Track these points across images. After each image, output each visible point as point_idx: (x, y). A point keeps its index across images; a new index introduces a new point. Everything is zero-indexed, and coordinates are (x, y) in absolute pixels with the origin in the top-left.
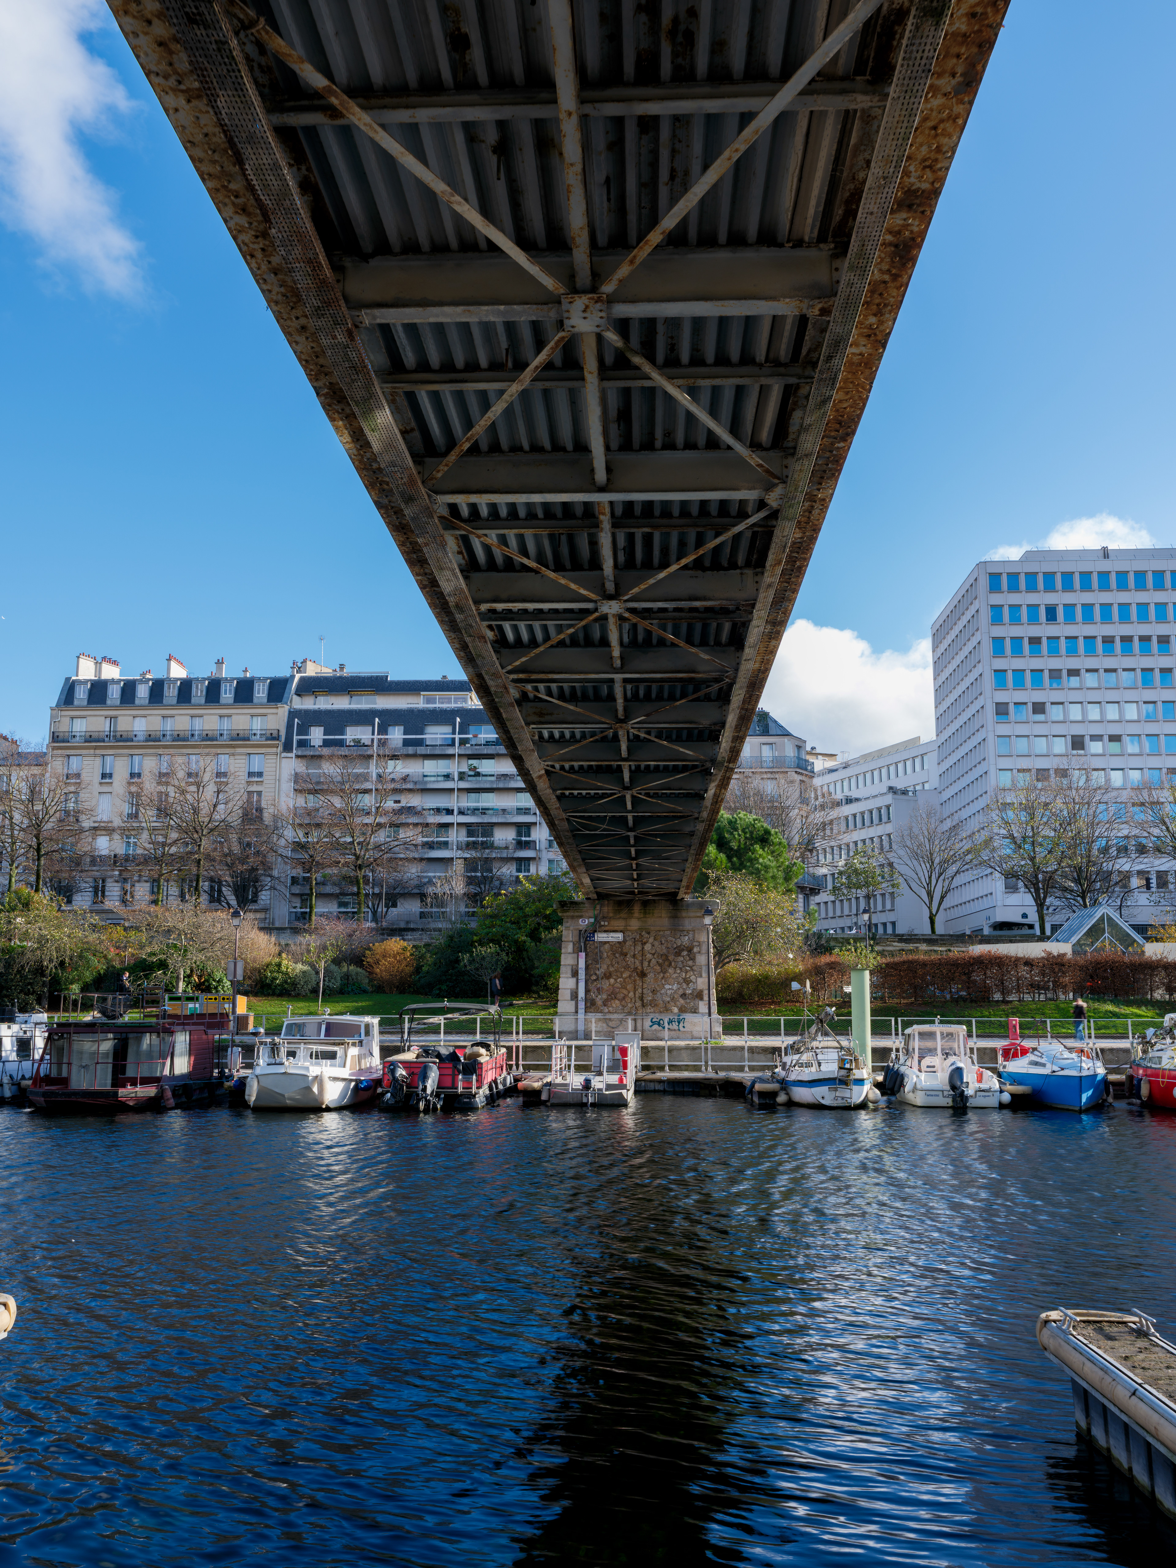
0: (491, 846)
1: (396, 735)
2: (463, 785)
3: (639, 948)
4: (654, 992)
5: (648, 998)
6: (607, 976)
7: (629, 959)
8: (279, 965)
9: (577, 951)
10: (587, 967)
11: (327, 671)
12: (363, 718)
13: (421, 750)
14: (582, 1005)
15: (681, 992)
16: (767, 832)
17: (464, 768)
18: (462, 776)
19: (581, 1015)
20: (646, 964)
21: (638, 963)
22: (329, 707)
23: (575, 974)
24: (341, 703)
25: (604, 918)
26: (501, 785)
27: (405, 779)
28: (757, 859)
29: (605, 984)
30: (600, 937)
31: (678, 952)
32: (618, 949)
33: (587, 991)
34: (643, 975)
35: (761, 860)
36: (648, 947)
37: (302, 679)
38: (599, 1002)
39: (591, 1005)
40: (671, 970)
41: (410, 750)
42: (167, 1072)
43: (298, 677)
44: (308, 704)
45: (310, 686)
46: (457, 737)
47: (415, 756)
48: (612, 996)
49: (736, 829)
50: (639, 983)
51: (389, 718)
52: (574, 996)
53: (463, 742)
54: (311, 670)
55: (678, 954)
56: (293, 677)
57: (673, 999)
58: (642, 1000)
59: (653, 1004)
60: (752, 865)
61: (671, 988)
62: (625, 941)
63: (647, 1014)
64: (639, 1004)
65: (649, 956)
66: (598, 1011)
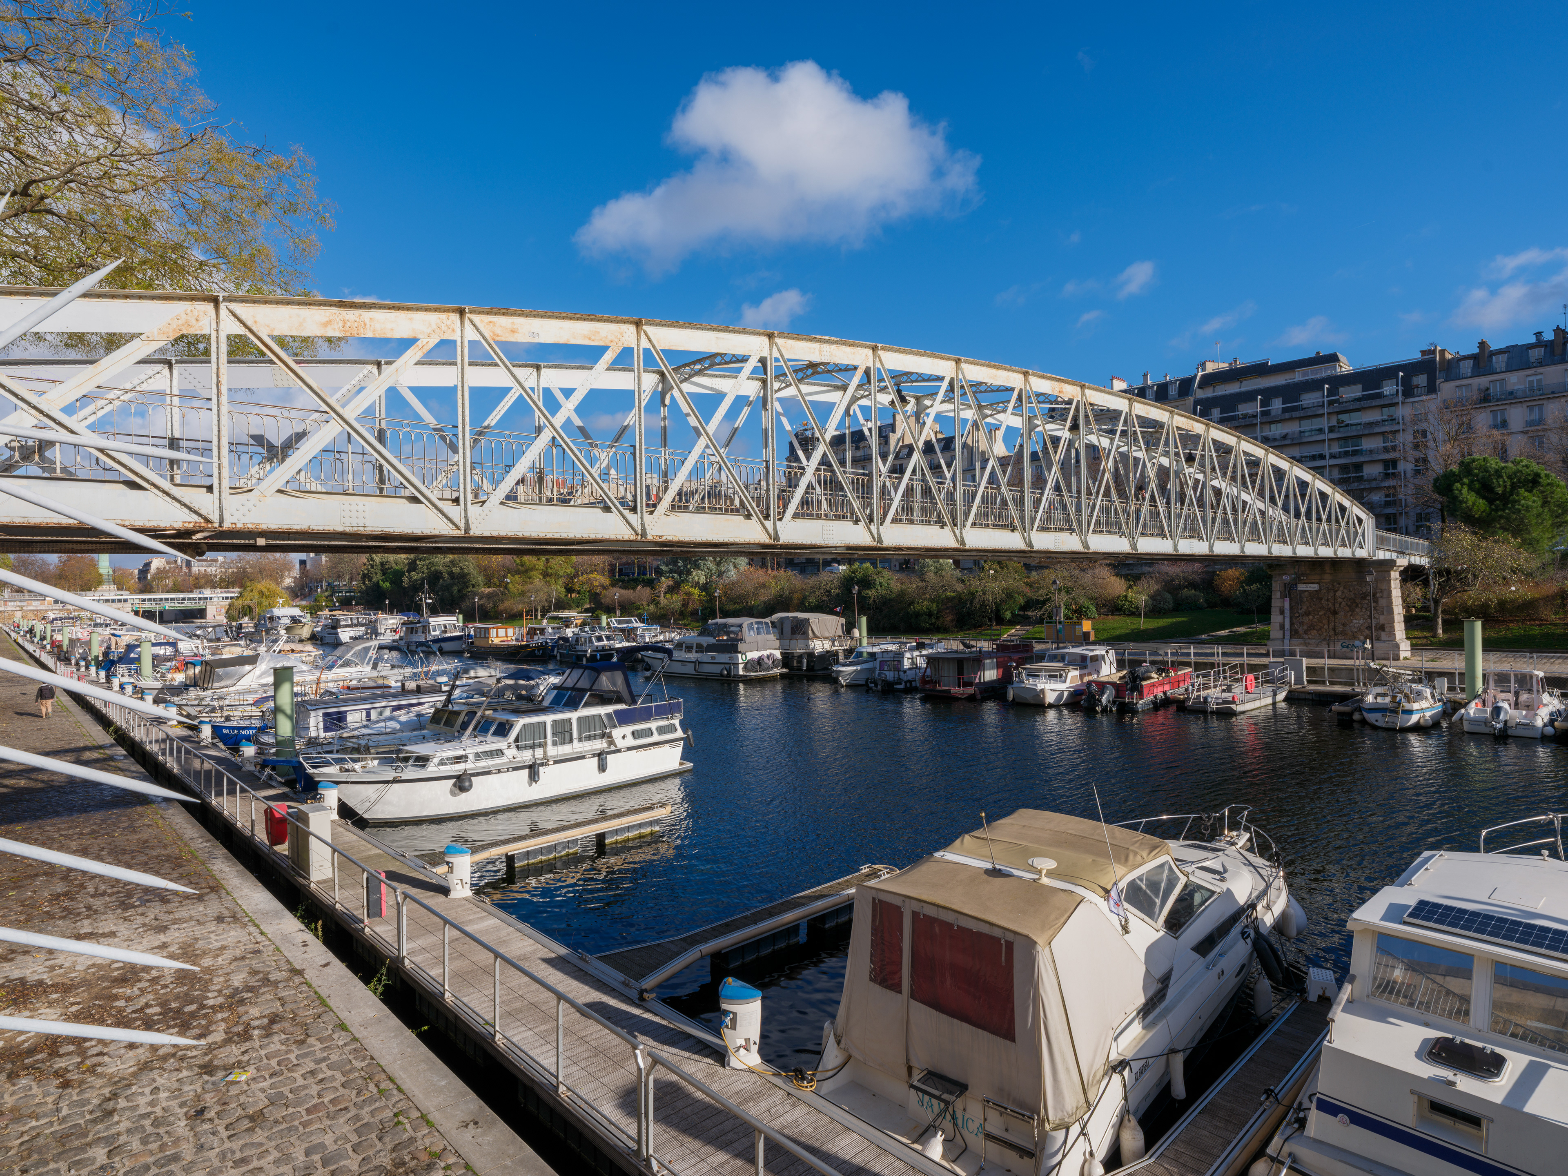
0: (1360, 479)
1: (1277, 405)
2: (1332, 436)
3: (1332, 594)
4: (1344, 625)
5: (1340, 629)
6: (1308, 614)
7: (1324, 602)
8: (1126, 597)
9: (1283, 597)
10: (1291, 608)
11: (1224, 366)
12: (1250, 397)
13: (1296, 414)
14: (1288, 634)
15: (1366, 625)
16: (1537, 475)
17: (1334, 422)
18: (1331, 430)
19: (1287, 641)
20: (1337, 605)
21: (1331, 605)
22: (1224, 393)
23: (1282, 612)
24: (1232, 388)
25: (1303, 575)
26: (1366, 432)
27: (1285, 437)
28: (1519, 501)
29: (1306, 620)
30: (1301, 587)
31: (1364, 596)
32: (1315, 596)
33: (1292, 624)
34: (1335, 613)
35: (1523, 502)
36: (1339, 594)
37: (1203, 376)
38: (1301, 631)
39: (1294, 633)
40: (1358, 610)
41: (1287, 415)
42: (977, 681)
43: (1200, 374)
44: (1209, 393)
45: (1210, 380)
46: (1326, 399)
47: (1291, 419)
48: (1311, 627)
49: (1501, 477)
50: (1332, 618)
51: (1269, 394)
52: (1282, 627)
53: (1331, 403)
54: (1210, 368)
55: (1364, 598)
56: (1196, 376)
57: (1360, 630)
58: (1334, 629)
59: (1343, 633)
60: (1513, 506)
61: (1358, 622)
62: (1320, 589)
63: (1338, 640)
64: (1332, 633)
65: (1340, 600)
66: (1300, 637)
